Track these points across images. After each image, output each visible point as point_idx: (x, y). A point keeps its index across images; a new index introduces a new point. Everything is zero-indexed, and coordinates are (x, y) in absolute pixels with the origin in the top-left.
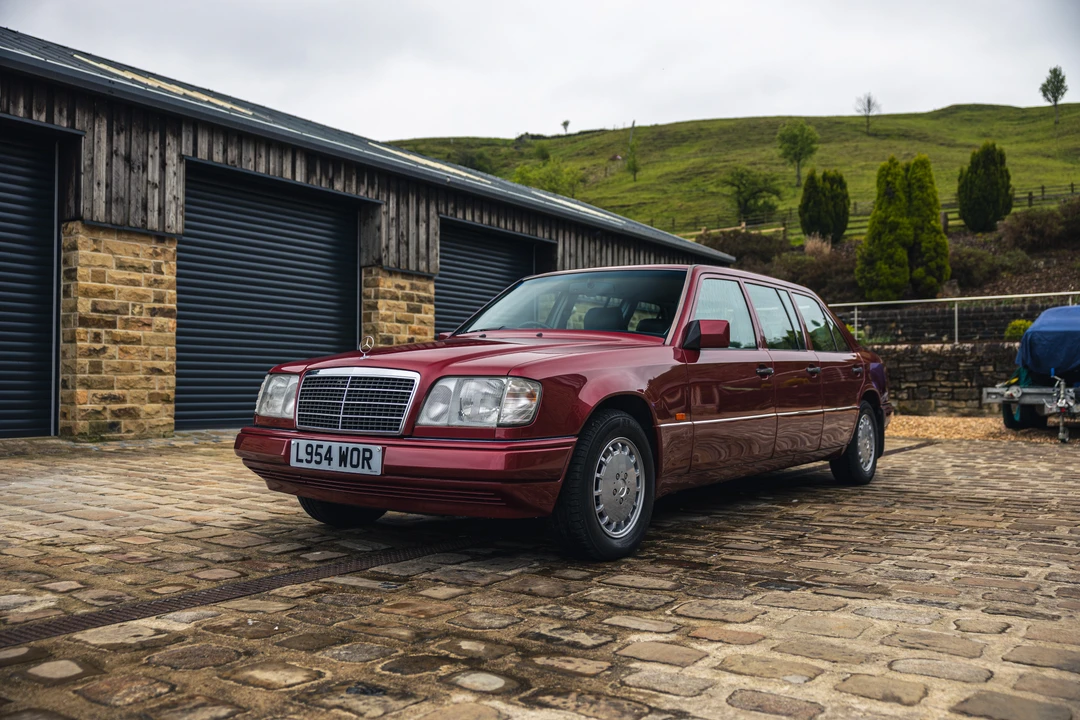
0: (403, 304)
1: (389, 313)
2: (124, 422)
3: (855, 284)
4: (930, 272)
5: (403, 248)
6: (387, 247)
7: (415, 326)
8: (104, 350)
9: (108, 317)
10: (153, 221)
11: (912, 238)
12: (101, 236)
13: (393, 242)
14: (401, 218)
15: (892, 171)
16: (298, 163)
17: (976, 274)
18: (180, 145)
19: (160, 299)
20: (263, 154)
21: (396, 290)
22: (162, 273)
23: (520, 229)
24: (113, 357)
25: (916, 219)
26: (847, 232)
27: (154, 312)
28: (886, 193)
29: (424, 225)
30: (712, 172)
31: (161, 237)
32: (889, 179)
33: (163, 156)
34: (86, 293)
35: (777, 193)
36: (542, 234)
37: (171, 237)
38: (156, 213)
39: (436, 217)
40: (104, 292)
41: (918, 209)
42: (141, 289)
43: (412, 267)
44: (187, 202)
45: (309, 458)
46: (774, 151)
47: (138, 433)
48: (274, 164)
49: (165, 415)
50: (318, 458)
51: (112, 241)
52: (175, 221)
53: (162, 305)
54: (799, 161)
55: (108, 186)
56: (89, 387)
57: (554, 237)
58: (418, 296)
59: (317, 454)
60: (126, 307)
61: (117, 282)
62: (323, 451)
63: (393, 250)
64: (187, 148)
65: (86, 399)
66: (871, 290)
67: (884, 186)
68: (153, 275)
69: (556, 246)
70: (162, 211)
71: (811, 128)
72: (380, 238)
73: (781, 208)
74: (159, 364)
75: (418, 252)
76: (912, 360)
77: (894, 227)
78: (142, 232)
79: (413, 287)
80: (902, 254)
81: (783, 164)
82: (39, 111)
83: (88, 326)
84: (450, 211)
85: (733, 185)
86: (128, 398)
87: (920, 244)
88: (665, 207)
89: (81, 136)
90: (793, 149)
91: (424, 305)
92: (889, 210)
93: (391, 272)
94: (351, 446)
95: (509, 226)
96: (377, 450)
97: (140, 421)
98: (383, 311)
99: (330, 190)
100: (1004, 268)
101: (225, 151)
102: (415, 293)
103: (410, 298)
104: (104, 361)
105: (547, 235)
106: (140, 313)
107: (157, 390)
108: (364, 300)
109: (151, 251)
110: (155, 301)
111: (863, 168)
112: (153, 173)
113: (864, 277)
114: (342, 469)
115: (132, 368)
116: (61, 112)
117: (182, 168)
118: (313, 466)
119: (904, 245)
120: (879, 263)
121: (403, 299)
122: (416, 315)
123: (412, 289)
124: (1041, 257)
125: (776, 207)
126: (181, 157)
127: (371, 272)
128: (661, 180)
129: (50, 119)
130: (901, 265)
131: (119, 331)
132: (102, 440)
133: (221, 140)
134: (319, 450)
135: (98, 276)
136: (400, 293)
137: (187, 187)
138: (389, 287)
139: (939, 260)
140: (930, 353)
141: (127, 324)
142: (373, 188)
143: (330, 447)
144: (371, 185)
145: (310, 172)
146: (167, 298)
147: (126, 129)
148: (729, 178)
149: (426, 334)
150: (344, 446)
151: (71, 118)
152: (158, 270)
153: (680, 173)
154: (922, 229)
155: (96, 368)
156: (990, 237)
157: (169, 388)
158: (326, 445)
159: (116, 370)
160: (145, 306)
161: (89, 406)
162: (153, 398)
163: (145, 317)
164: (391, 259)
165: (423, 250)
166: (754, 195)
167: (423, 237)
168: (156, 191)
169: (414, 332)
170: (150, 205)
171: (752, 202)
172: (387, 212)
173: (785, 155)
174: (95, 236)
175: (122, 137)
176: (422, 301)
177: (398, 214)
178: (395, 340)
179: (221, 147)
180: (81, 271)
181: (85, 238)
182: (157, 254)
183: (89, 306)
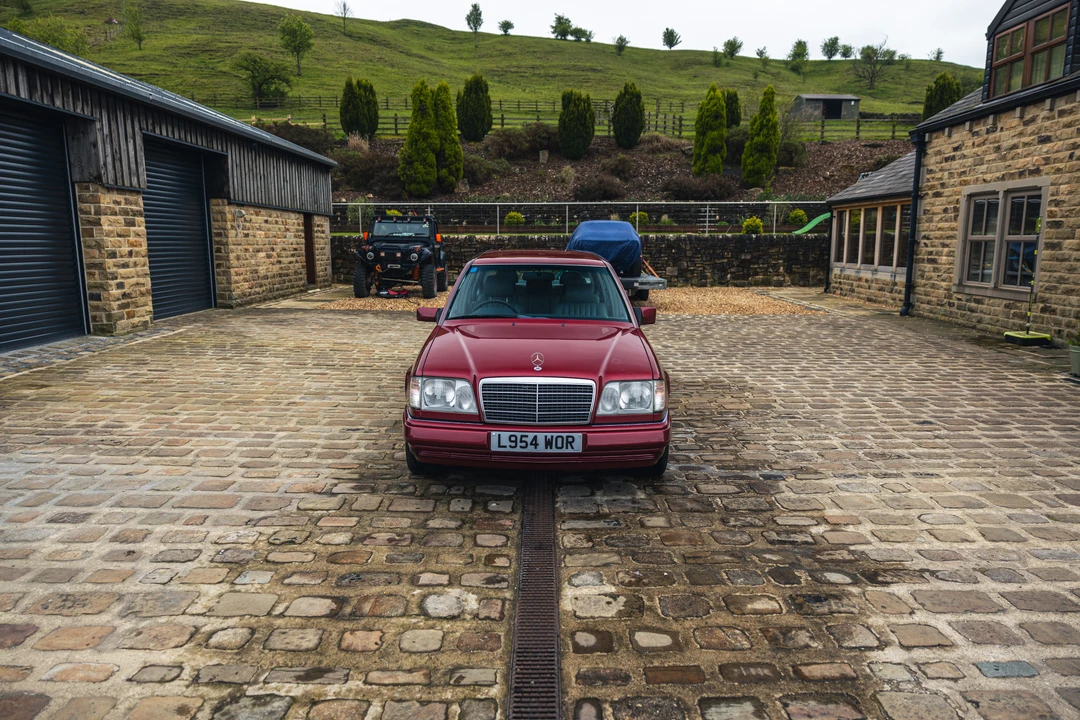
0: (121, 218)
1: (111, 228)
3: (397, 178)
4: (451, 173)
5: (118, 164)
6: (105, 164)
7: (132, 239)
11: (439, 146)
13: (109, 159)
14: (113, 135)
15: (424, 92)
16: (20, 78)
17: (479, 176)
21: (114, 206)
23: (200, 143)
25: (442, 132)
26: (378, 132)
28: (420, 109)
29: (132, 141)
30: (217, 51)
32: (422, 98)
35: (287, 82)
36: (217, 147)
39: (140, 133)
41: (442, 124)
43: (127, 184)
45: (513, 444)
46: (276, 40)
50: (524, 444)
54: (298, 54)
57: (225, 149)
58: (131, 210)
59: (521, 441)
62: (529, 440)
63: (110, 167)
66: (409, 184)
67: (418, 104)
69: (227, 157)
71: (307, 26)
72: (97, 155)
73: (290, 94)
75: (129, 168)
76: (470, 246)
77: (426, 137)
79: (127, 202)
80: (432, 158)
81: (282, 53)
84: (150, 127)
85: (247, 69)
87: (444, 151)
88: (179, 81)
90: (293, 42)
91: (136, 218)
92: (423, 123)
93: (109, 189)
94: (555, 435)
95: (194, 140)
96: (578, 437)
98: (106, 227)
99: (51, 107)
100: (495, 171)
102: (129, 207)
103: (125, 212)
105: (220, 147)
108: (80, 216)
111: (349, 65)
113: (405, 174)
114: (549, 451)
118: (518, 449)
119: (433, 151)
120: (416, 164)
121: (120, 214)
122: (132, 228)
123: (126, 204)
124: (517, 164)
125: (286, 93)
127: (88, 188)
128: (169, 53)
130: (431, 166)
134: (524, 439)
136: (117, 208)
138: (108, 203)
139: (457, 164)
140: (482, 242)
142: (87, 105)
143: (535, 437)
144: (85, 101)
145: (31, 89)
148: (245, 64)
149: (141, 245)
150: (549, 435)
153: (185, 48)
154: (445, 140)
156: (480, 146)
158: (531, 436)
164: (109, 176)
165: (133, 166)
166: (266, 81)
167: (132, 153)
169: (132, 244)
171: (265, 86)
172: (102, 129)
173: (286, 46)
176: (135, 215)
177: (110, 132)
178: (118, 254)
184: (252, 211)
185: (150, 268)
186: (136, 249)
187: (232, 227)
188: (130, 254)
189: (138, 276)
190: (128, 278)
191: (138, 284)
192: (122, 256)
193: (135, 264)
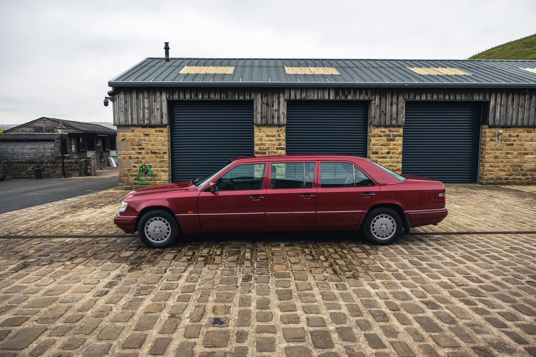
0: (385, 138)
1: (376, 142)
5: (383, 116)
6: (375, 117)
7: (391, 147)
9: (264, 151)
10: (276, 121)
12: (261, 128)
13: (378, 115)
14: (382, 105)
16: (331, 92)
18: (284, 96)
19: (280, 145)
20: (316, 92)
21: (381, 133)
22: (281, 137)
27: (278, 149)
29: (395, 105)
31: (280, 126)
33: (279, 101)
34: (257, 145)
36: (478, 98)
37: (283, 125)
38: (277, 119)
39: (403, 101)
40: (262, 144)
42: (273, 143)
43: (388, 123)
44: (287, 114)
48: (321, 95)
51: (264, 129)
52: (283, 120)
53: (280, 147)
55: (261, 113)
56: (258, 172)
57: (488, 98)
58: (393, 135)
60: (269, 148)
61: (267, 141)
63: (377, 118)
64: (287, 96)
68: (278, 138)
69: (489, 102)
70: (278, 118)
75: (391, 117)
78: (273, 125)
79: (390, 131)
82: (241, 96)
83: (257, 154)
84: (412, 97)
89: (253, 101)
91: (396, 138)
93: (377, 127)
98: (373, 142)
99: (346, 99)
101: (301, 95)
102: (391, 133)
103: (389, 136)
105: (481, 98)
106: (274, 149)
108: (368, 138)
109: (277, 130)
110: (278, 145)
112: (276, 107)
116: (247, 95)
117: (286, 103)
121: (384, 136)
122: (391, 142)
123: (389, 132)
126: (285, 100)
127: (370, 126)
129: (244, 97)
131: (267, 155)
133: (300, 91)
135: (261, 140)
136: (382, 134)
137: (287, 109)
138: (377, 132)
141: (269, 153)
144: (366, 94)
145: (336, 95)
146: (282, 144)
147: (266, 95)
149: (397, 149)
151: (250, 96)
152: (279, 136)
160: (275, 147)
163: (275, 150)
164: (376, 121)
167: (394, 110)
168: (277, 112)
169: (390, 149)
170: (274, 117)
172: (375, 103)
174: (260, 128)
175: (266, 98)
176: (395, 136)
177: (380, 103)
178: (379, 153)
179: (299, 94)
180: (255, 139)
181: (256, 129)
182: (279, 131)
183: (258, 149)
184: (521, 130)
185: (403, 160)
186: (393, 151)
187: (492, 140)
188: (388, 153)
189: (392, 162)
190: (384, 163)
191: (390, 166)
192: (381, 154)
193: (391, 157)
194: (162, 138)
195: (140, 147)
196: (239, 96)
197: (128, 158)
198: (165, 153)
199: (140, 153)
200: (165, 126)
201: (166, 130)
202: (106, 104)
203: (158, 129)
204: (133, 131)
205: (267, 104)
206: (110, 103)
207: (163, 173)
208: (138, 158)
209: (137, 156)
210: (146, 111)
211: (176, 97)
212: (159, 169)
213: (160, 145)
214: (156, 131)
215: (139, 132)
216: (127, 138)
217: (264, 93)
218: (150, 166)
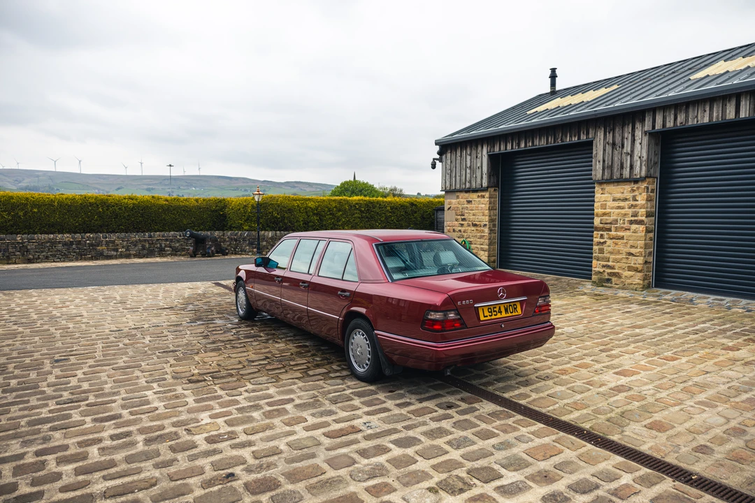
2: (614, 279)
8: (605, 242)
9: (608, 226)
10: (627, 173)
12: (605, 186)
18: (643, 126)
19: (635, 215)
20: (708, 109)
22: (637, 201)
24: (609, 246)
27: (631, 222)
31: (636, 181)
33: (633, 136)
34: (597, 215)
38: (628, 169)
40: (604, 214)
42: (623, 211)
44: (648, 159)
47: (621, 285)
48: (718, 112)
49: (637, 279)
51: (609, 188)
52: (640, 171)
53: (636, 218)
55: (604, 161)
56: (598, 260)
60: (617, 221)
61: (612, 208)
64: (648, 126)
65: (596, 266)
68: (632, 202)
70: (632, 167)
74: (633, 251)
78: (621, 181)
82: (575, 136)
83: (598, 231)
86: (616, 267)
89: (592, 142)
97: (622, 280)
101: (676, 119)
104: (605, 248)
106: (624, 223)
107: (632, 265)
109: (630, 189)
110: (632, 216)
112: (627, 148)
115: (619, 252)
116: (583, 133)
117: (646, 139)
126: (645, 133)
129: (579, 138)
131: (613, 233)
132: (602, 286)
133: (673, 112)
135: (604, 206)
137: (649, 150)
141: (617, 229)
146: (640, 214)
147: (613, 129)
151: (588, 134)
152: (635, 199)
155: (601, 251)
157: (639, 264)
159: (611, 253)
160: (627, 219)
161: (597, 269)
162: (630, 269)
163: (626, 225)
168: (629, 156)
170: (625, 166)
174: (602, 186)
175: (611, 134)
179: (672, 117)
180: (596, 205)
181: (598, 189)
182: (634, 191)
183: (599, 221)
194: (484, 205)
195: (463, 217)
196: (571, 136)
197: (452, 231)
198: (485, 225)
199: (462, 225)
200: (485, 190)
201: (487, 194)
202: (434, 166)
203: (480, 194)
204: (458, 197)
205: (614, 144)
206: (439, 164)
207: (482, 253)
208: (460, 231)
209: (460, 228)
210: (468, 171)
211: (497, 150)
212: (478, 246)
213: (482, 214)
214: (478, 196)
215: (464, 197)
216: (452, 206)
217: (609, 126)
218: (471, 243)
